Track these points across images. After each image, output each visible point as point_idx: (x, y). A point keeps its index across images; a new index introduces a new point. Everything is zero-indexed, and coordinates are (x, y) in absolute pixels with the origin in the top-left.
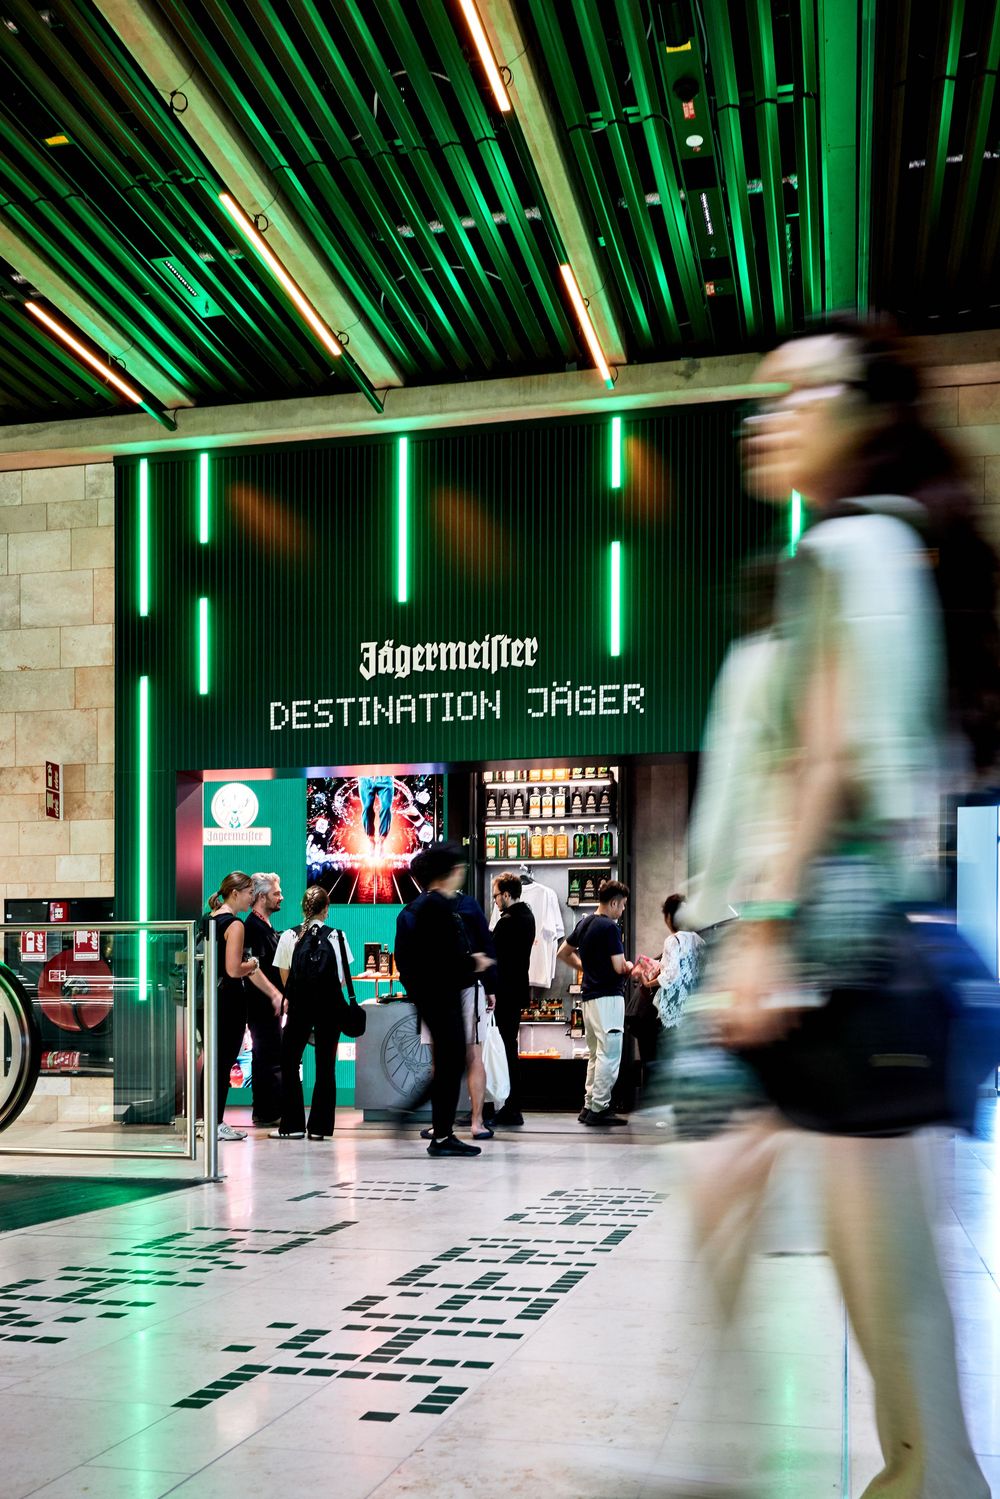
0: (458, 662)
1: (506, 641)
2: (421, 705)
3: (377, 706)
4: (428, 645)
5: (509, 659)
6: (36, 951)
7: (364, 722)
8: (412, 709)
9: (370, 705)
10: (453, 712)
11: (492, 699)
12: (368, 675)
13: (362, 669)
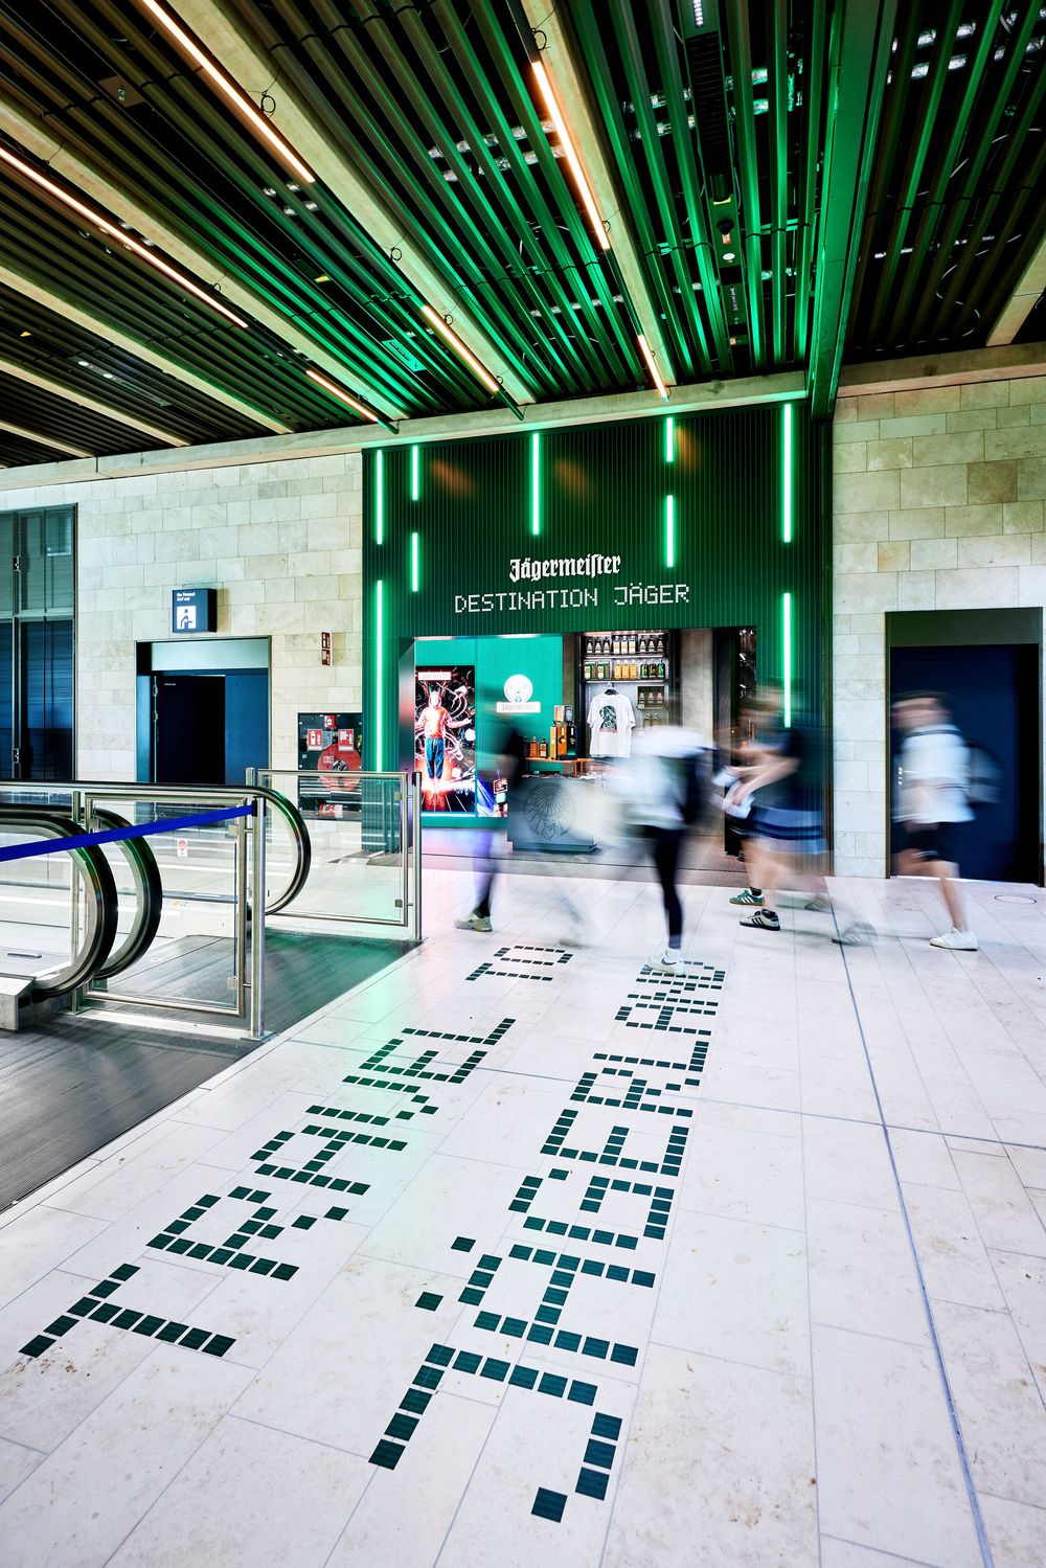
0: (570, 571)
1: (601, 558)
2: (548, 597)
3: (520, 598)
4: (552, 561)
5: (603, 569)
6: (317, 744)
7: (513, 608)
8: (542, 600)
9: (516, 598)
10: (568, 602)
11: (592, 594)
12: (515, 579)
13: (511, 575)
